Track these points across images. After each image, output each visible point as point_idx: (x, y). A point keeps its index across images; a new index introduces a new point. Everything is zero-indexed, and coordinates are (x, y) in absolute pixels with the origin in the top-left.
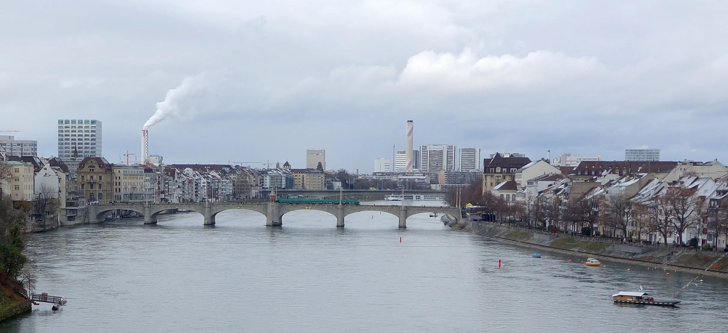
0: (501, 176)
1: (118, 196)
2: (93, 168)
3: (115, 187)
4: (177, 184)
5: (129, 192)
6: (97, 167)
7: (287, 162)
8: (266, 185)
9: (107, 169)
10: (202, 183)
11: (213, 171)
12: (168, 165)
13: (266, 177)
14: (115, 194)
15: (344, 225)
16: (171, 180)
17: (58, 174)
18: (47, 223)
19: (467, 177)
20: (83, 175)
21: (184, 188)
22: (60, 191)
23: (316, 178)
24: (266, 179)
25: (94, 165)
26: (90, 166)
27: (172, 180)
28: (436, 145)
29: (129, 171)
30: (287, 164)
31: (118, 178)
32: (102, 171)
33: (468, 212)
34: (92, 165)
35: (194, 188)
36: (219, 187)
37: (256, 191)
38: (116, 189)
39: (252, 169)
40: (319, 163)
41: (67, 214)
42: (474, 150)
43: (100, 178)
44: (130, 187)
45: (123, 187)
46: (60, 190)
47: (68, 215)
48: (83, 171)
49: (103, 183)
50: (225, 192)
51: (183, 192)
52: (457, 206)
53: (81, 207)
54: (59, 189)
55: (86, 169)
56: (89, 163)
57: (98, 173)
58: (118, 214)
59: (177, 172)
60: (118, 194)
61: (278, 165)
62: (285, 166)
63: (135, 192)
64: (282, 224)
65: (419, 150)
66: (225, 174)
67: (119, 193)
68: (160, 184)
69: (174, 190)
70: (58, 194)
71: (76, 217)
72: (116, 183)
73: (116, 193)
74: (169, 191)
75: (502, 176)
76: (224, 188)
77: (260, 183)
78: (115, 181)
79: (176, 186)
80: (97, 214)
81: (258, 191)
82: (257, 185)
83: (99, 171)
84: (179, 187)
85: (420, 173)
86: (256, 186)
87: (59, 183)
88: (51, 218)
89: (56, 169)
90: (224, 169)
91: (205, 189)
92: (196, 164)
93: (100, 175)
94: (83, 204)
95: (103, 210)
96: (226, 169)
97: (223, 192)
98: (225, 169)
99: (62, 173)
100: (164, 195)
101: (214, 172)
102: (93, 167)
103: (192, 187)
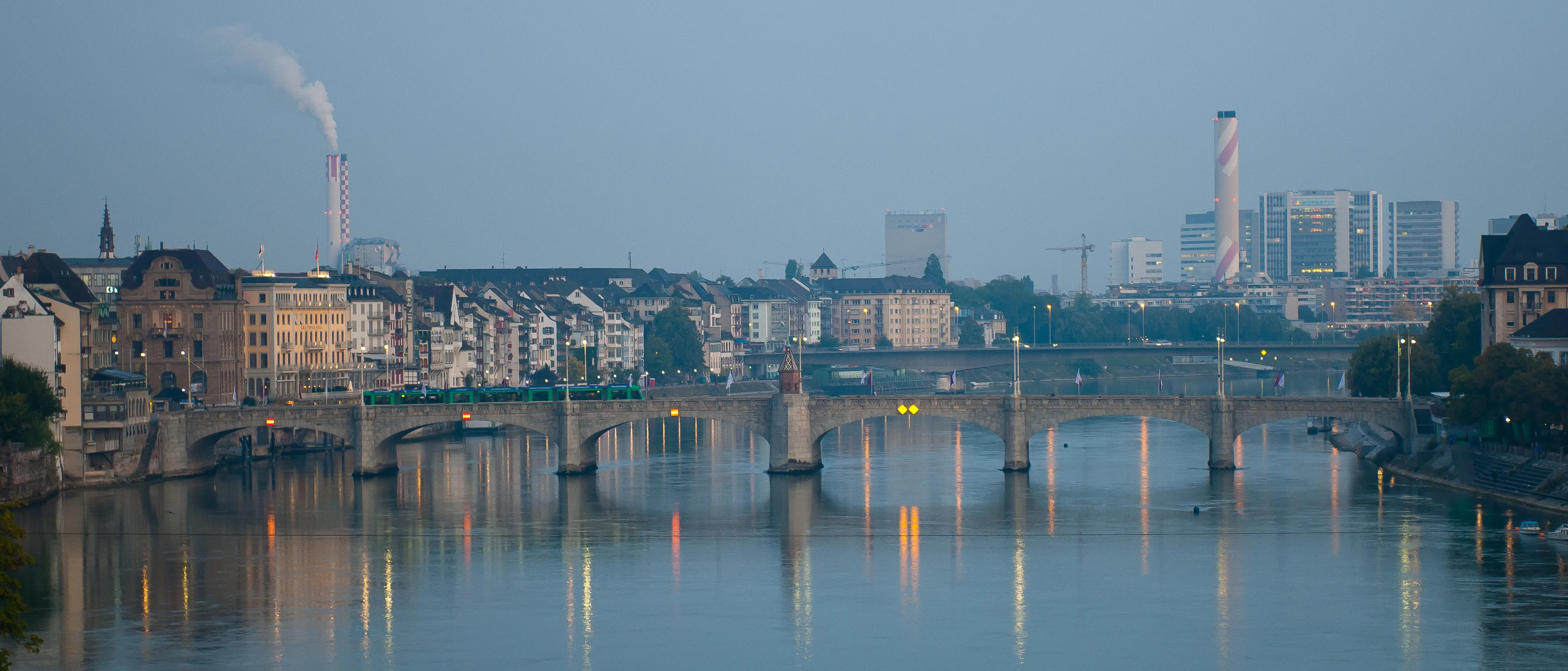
0: (1539, 293)
1: (259, 380)
2: (171, 288)
3: (247, 350)
4: (459, 333)
5: (294, 366)
6: (186, 281)
7: (824, 254)
8: (756, 335)
9: (222, 290)
10: (541, 331)
11: (577, 291)
12: (421, 273)
13: (756, 307)
14: (247, 372)
15: (1029, 464)
16: (438, 325)
17: (52, 309)
18: (17, 479)
19: (1418, 296)
20: (138, 309)
21: (480, 349)
22: (61, 368)
23: (923, 307)
24: (756, 316)
25: (177, 277)
26: (164, 282)
27: (442, 324)
28: (1314, 193)
29: (295, 296)
30: (824, 263)
31: (258, 319)
32: (203, 297)
33: (1438, 414)
34: (169, 276)
35: (515, 351)
36: (600, 342)
37: (725, 355)
38: (253, 357)
39: (707, 282)
40: (930, 259)
41: (85, 445)
42: (1436, 206)
43: (198, 317)
44: (299, 349)
45: (277, 349)
46: (62, 363)
47: (92, 450)
48: (139, 297)
49: (208, 337)
50: (619, 359)
51: (480, 362)
52: (1399, 394)
53: (132, 421)
54: (59, 359)
55: (149, 288)
56: (157, 270)
57: (191, 301)
58: (262, 441)
59: (457, 296)
60: (259, 372)
61: (792, 268)
62: (819, 270)
63: (314, 367)
64: (822, 466)
65: (1258, 211)
66: (617, 299)
67: (265, 370)
68: (401, 336)
69: (450, 356)
70: (56, 376)
71: (118, 456)
72: (253, 336)
73: (253, 370)
74: (433, 360)
75: (1542, 290)
76: (617, 345)
77: (737, 329)
78: (246, 328)
79: (455, 343)
80: (192, 441)
81: (729, 355)
82: (726, 335)
83: (194, 297)
84: (466, 347)
85: (1264, 287)
86: (723, 338)
87: (58, 339)
88: (32, 461)
89: (47, 294)
90: (614, 284)
91: (552, 354)
92: (519, 269)
93: (198, 308)
94: (142, 412)
95: (211, 431)
96: (622, 283)
97: (611, 360)
98: (618, 284)
99: (67, 306)
100: (415, 374)
101: (582, 295)
102: (172, 282)
103: (510, 346)
